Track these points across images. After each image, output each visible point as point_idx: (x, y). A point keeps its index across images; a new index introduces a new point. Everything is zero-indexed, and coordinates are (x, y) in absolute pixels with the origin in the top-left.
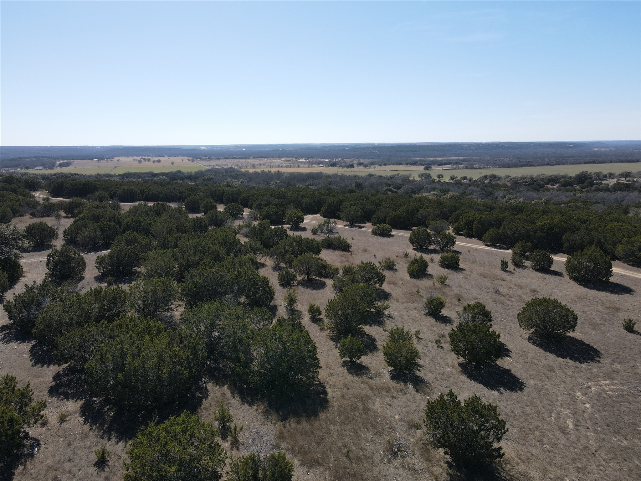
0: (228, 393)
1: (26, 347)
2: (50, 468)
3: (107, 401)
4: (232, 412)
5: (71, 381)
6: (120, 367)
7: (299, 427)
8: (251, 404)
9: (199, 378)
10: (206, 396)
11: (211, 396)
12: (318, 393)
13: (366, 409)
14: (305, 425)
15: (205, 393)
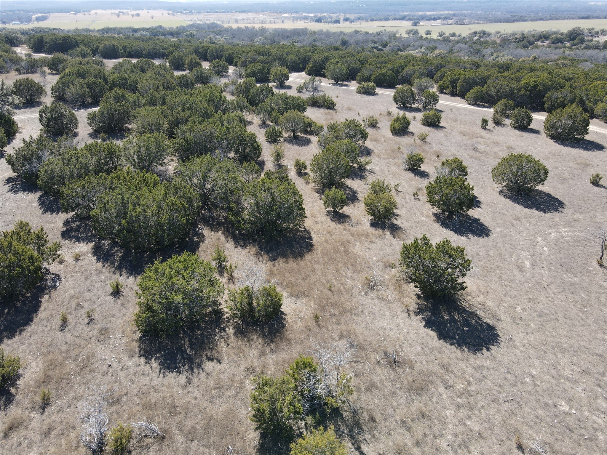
0: (223, 238)
1: (34, 197)
2: (72, 297)
3: (115, 244)
4: (227, 253)
5: (80, 227)
6: (123, 214)
7: (287, 266)
8: (244, 247)
9: (195, 225)
10: (203, 241)
11: (207, 240)
12: (304, 238)
13: (347, 252)
14: (292, 264)
15: (202, 238)
